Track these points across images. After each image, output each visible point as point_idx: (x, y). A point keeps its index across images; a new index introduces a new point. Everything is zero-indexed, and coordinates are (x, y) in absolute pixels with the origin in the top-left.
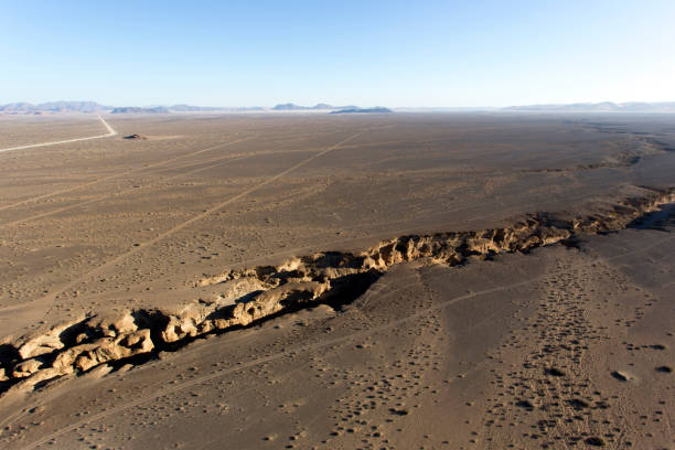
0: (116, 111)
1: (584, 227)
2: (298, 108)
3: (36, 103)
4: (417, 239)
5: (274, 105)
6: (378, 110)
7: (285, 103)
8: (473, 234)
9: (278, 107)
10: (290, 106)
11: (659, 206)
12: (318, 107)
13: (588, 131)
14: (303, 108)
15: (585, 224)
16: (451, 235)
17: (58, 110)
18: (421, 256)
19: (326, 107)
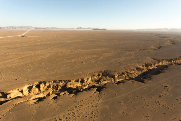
0: (35, 28)
1: (120, 77)
2: (83, 28)
3: (16, 26)
4: (45, 83)
5: (77, 28)
6: (103, 29)
7: (80, 27)
8: (70, 81)
9: (78, 28)
10: (81, 28)
11: (157, 66)
12: (88, 28)
13: (155, 37)
14: (84, 29)
15: (121, 75)
16: (61, 81)
17: (21, 28)
18: (47, 89)
19: (91, 28)
